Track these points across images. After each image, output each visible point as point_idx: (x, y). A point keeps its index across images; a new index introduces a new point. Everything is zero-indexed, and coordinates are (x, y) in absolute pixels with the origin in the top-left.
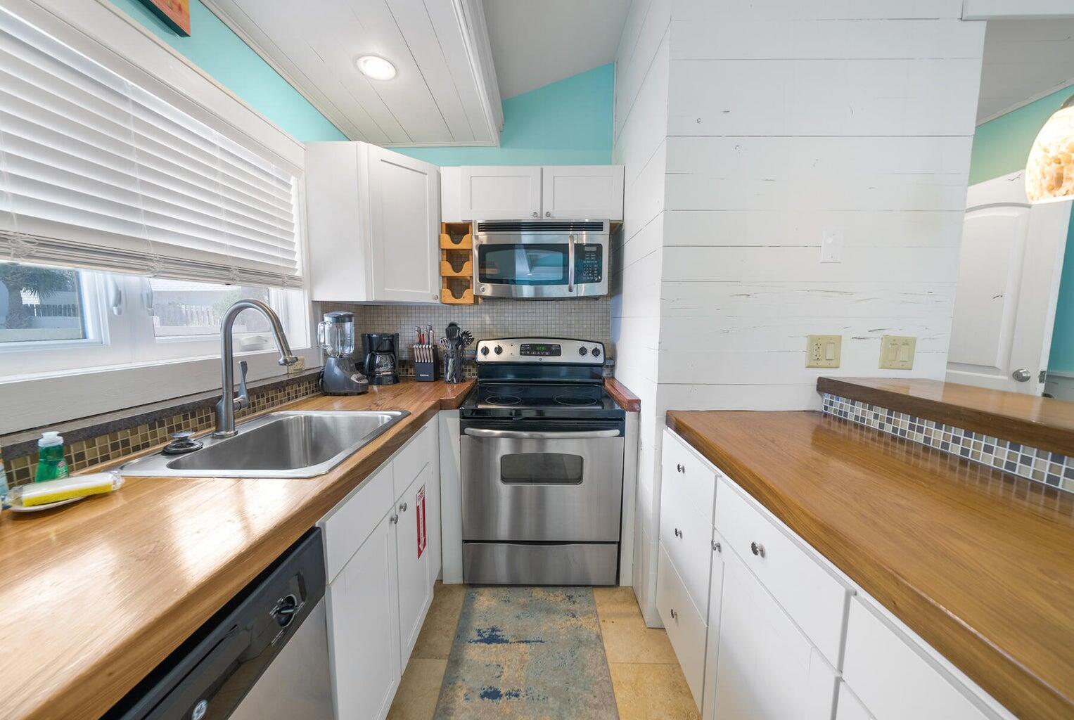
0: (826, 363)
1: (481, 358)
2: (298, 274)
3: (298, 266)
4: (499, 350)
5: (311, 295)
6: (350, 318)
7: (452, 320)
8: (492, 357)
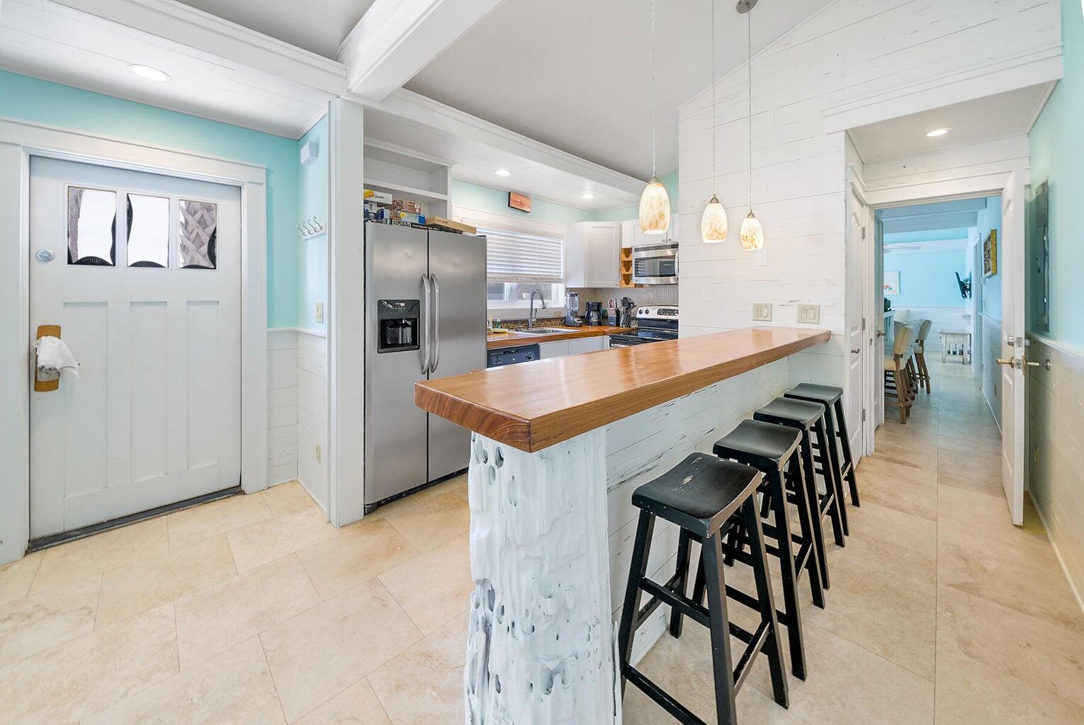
0: (762, 318)
1: (638, 316)
2: (562, 277)
3: (562, 274)
4: (647, 312)
5: (566, 285)
6: (576, 295)
7: (625, 296)
8: (644, 316)
